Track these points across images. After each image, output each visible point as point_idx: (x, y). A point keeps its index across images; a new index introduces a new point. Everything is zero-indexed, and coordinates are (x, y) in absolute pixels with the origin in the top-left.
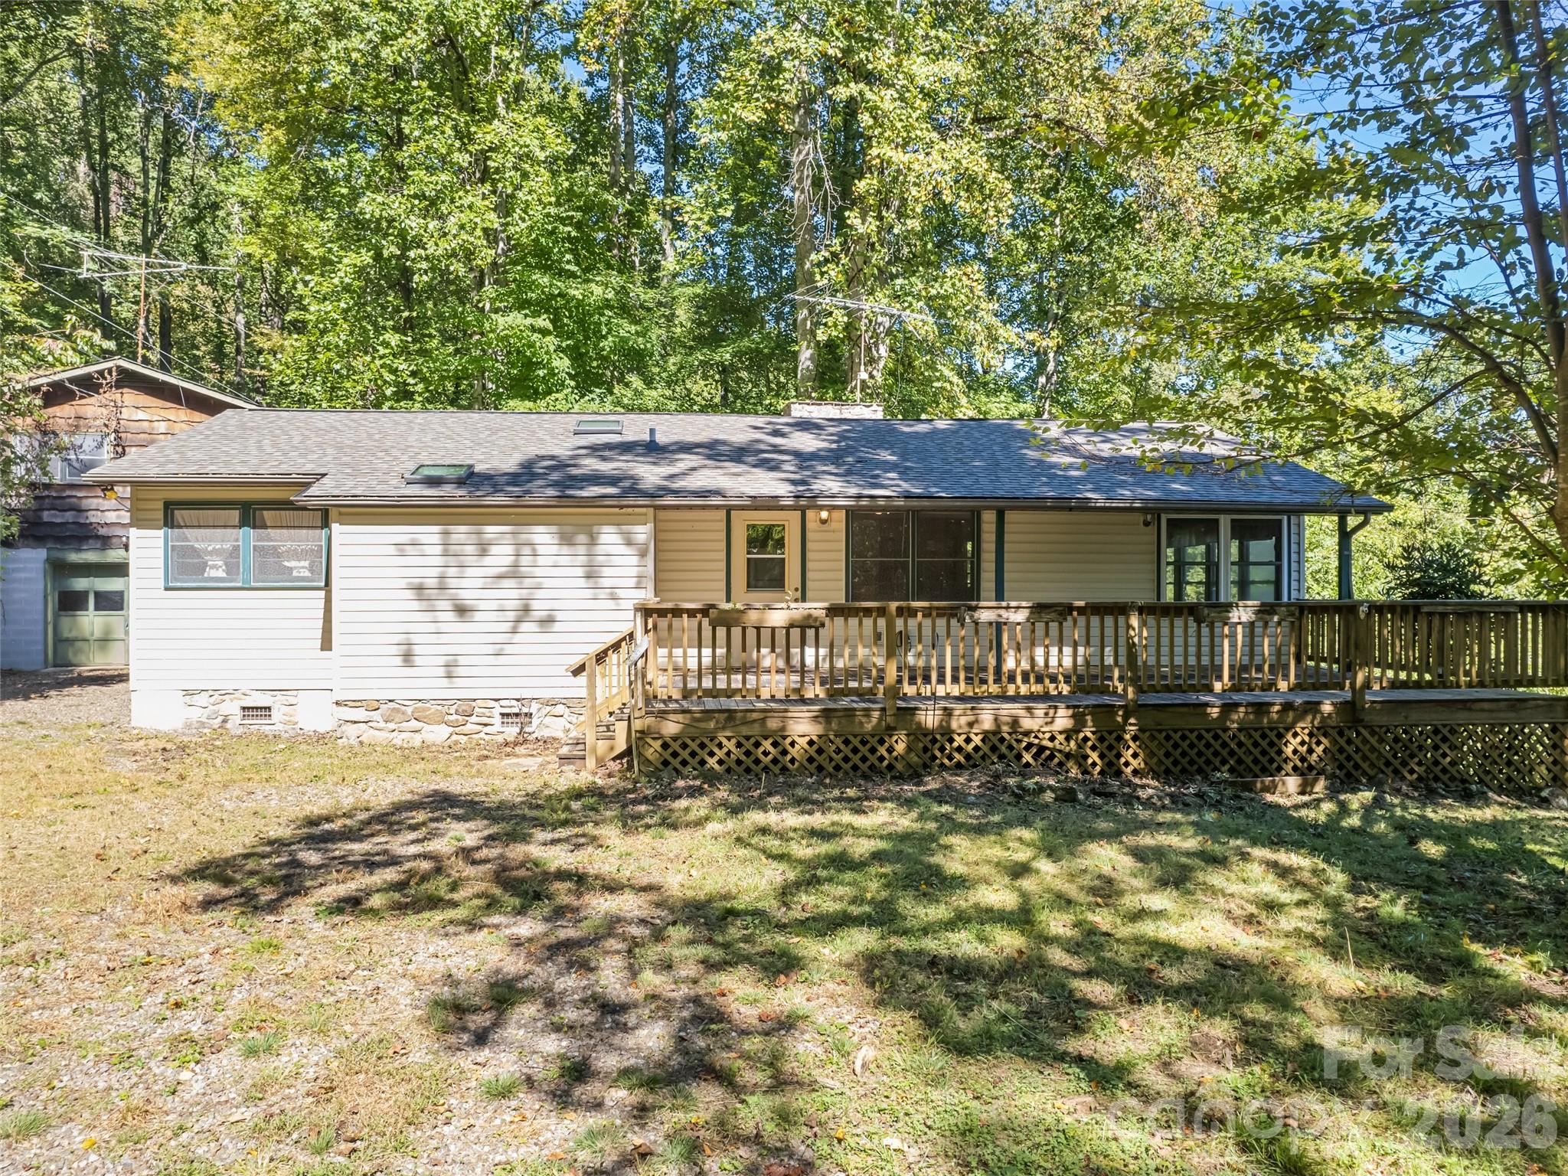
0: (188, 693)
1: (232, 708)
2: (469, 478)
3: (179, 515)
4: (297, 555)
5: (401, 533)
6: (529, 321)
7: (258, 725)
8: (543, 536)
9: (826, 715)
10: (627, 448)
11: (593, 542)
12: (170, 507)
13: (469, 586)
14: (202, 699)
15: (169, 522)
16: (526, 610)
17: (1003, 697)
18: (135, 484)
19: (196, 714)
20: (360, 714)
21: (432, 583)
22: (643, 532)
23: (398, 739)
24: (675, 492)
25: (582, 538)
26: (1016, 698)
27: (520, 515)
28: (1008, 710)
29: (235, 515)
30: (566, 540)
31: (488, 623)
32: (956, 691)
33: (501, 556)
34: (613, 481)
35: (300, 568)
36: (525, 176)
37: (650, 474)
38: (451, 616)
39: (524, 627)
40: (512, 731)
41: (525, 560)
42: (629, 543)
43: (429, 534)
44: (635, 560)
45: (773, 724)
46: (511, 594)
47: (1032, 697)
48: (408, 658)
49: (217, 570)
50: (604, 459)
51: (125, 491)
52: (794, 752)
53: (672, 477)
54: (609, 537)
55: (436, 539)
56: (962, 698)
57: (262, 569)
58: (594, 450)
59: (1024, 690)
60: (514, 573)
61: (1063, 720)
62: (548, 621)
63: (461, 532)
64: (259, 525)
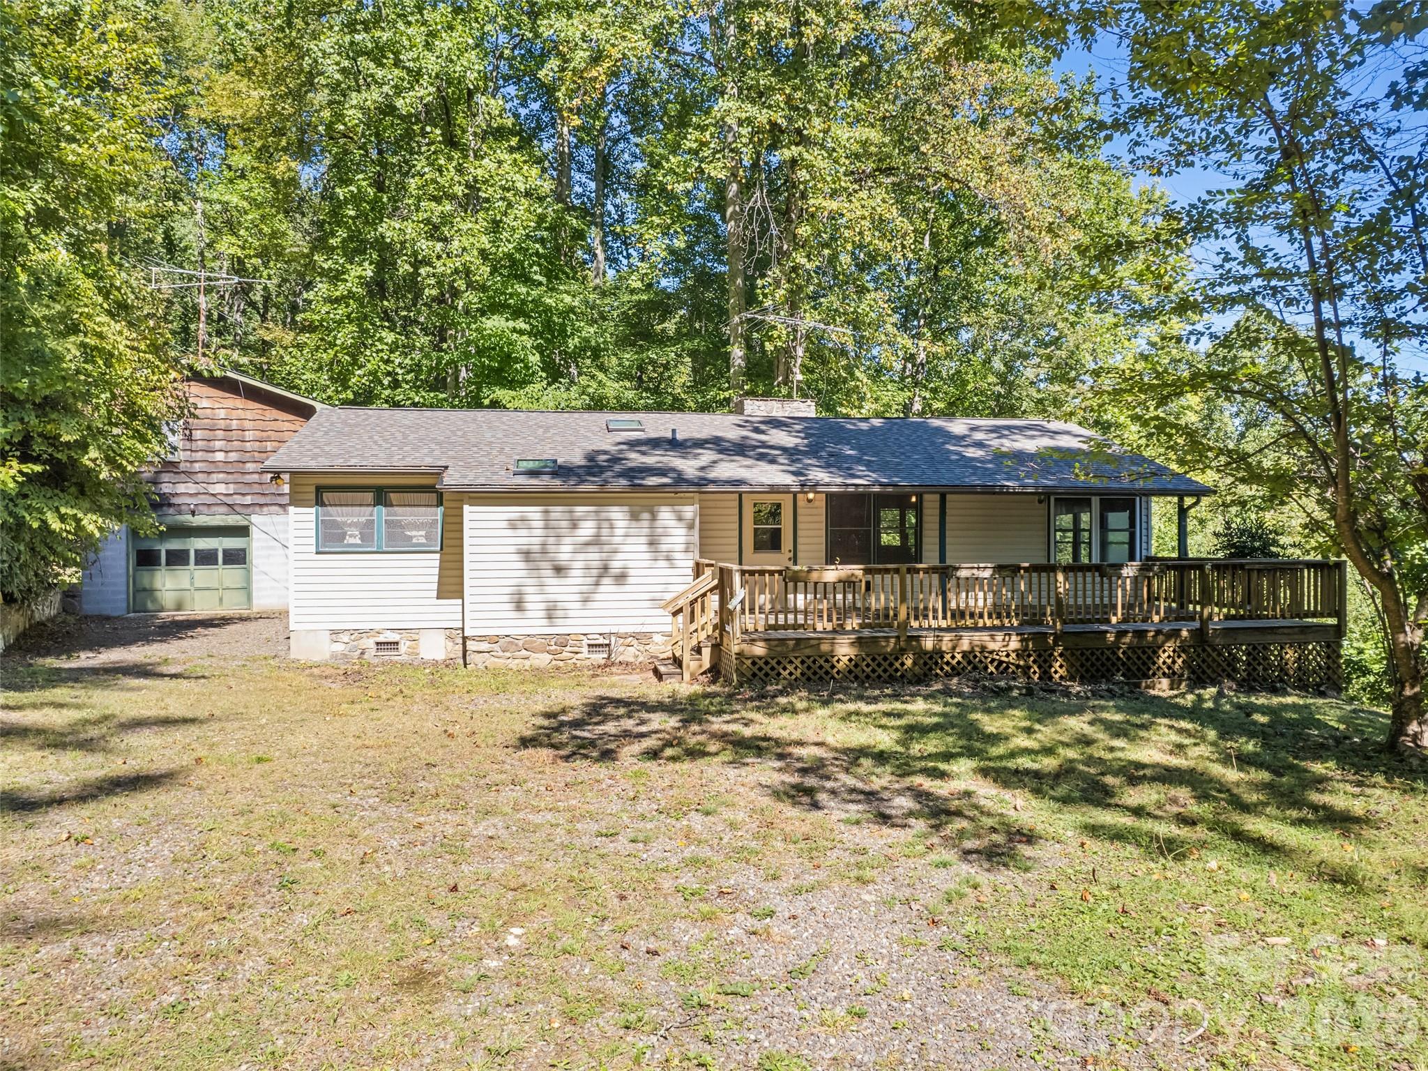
0: (334, 632)
1: (369, 643)
2: (561, 471)
3: (327, 496)
4: (417, 527)
5: (514, 511)
7: (388, 655)
8: (618, 514)
9: (860, 642)
10: (655, 443)
11: (654, 518)
12: (320, 490)
13: (564, 553)
14: (345, 638)
15: (319, 502)
16: (606, 568)
17: (976, 628)
18: (293, 474)
19: (339, 648)
20: (484, 646)
21: (536, 548)
22: (690, 511)
23: (513, 664)
24: (714, 482)
25: (646, 516)
26: (985, 628)
27: (601, 499)
28: (984, 637)
29: (369, 497)
30: (635, 517)
31: (576, 580)
32: (944, 624)
33: (587, 530)
34: (662, 472)
35: (419, 536)
37: (689, 466)
38: (550, 573)
39: (606, 581)
40: (599, 658)
41: (605, 532)
42: (680, 519)
43: (534, 513)
44: (683, 531)
45: (825, 647)
46: (594, 557)
47: (994, 628)
48: (519, 605)
49: (353, 539)
50: (644, 453)
51: (286, 477)
52: (840, 666)
53: (702, 469)
54: (666, 515)
55: (538, 516)
56: (948, 629)
57: (391, 537)
58: (633, 444)
59: (989, 623)
60: (596, 541)
61: (1014, 644)
62: (621, 578)
63: (557, 511)
64: (388, 504)
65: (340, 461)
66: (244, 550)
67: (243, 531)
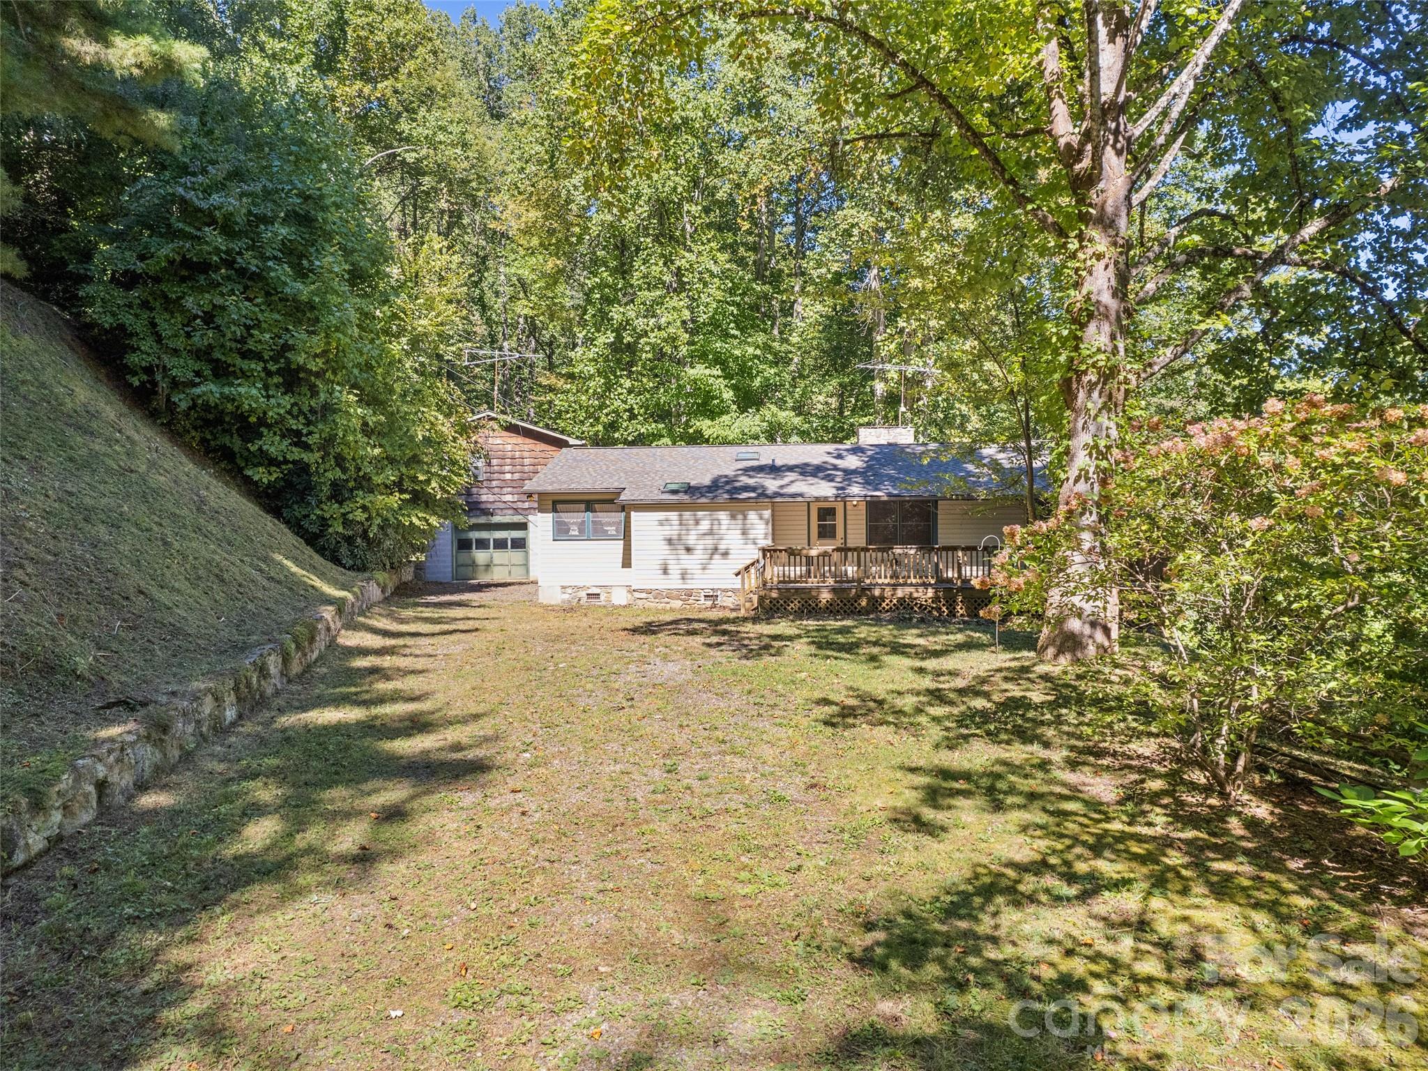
0: (563, 587)
1: (583, 594)
2: (690, 490)
3: (559, 507)
4: (610, 524)
5: (661, 515)
6: (708, 372)
7: (594, 601)
8: (723, 516)
9: (834, 590)
10: (760, 469)
11: (745, 518)
12: (555, 503)
13: (691, 540)
14: (569, 591)
15: (555, 510)
16: (716, 549)
17: (905, 584)
18: (540, 494)
19: (566, 596)
20: (643, 595)
21: (675, 537)
22: (767, 514)
23: (660, 606)
24: (782, 495)
25: (740, 517)
26: (911, 585)
27: (713, 508)
28: (908, 590)
29: (583, 506)
30: (733, 517)
31: (699, 555)
32: (886, 581)
33: (705, 525)
34: (753, 489)
35: (612, 530)
36: (706, 284)
37: (772, 485)
38: (683, 552)
39: (716, 557)
40: (709, 603)
41: (715, 527)
42: (761, 518)
43: (673, 516)
44: (763, 526)
45: (814, 593)
46: (709, 542)
47: (917, 585)
48: (665, 571)
49: (574, 532)
50: (750, 477)
51: (536, 497)
52: (821, 605)
53: (782, 487)
54: (752, 516)
55: (676, 518)
56: (888, 585)
57: (595, 531)
58: (746, 471)
59: (914, 581)
60: (711, 533)
61: (930, 593)
62: (725, 554)
63: (687, 515)
64: (593, 511)
65: (565, 486)
66: (524, 539)
67: (523, 526)
